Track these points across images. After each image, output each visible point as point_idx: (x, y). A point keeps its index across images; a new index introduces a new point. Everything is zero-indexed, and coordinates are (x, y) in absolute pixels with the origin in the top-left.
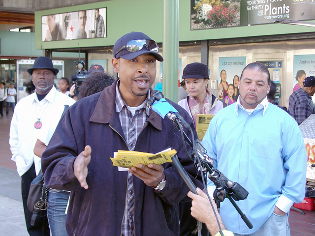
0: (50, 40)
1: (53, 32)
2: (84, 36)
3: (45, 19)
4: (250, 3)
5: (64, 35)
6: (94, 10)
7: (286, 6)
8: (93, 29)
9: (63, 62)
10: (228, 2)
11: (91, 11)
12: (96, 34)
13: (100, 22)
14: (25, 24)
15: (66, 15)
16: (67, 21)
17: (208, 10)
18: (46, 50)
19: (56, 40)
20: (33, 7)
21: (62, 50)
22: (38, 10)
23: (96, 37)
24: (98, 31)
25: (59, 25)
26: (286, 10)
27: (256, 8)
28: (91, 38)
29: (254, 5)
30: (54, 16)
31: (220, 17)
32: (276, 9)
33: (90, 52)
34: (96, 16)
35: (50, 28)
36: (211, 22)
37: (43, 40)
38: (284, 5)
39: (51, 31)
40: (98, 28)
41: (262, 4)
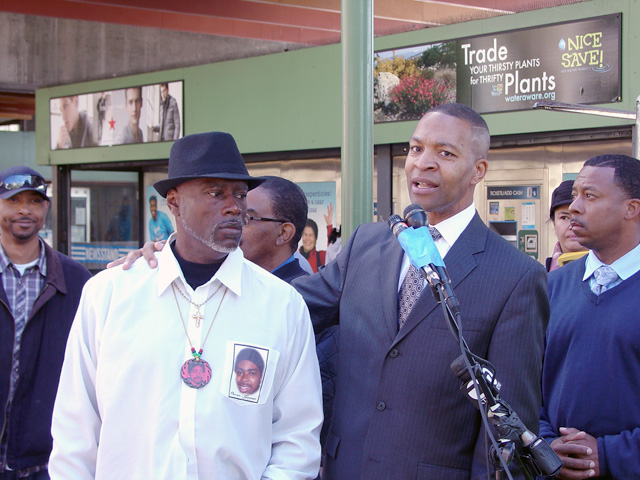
0: (67, 147)
1: (73, 130)
2: (137, 138)
3: (56, 105)
4: (476, 70)
5: (95, 136)
6: (157, 87)
7: (548, 76)
8: (157, 123)
9: (88, 191)
10: (431, 68)
11: (151, 87)
12: (163, 133)
13: (170, 110)
14: (8, 114)
15: (99, 95)
16: (102, 108)
17: (391, 85)
18: (59, 166)
19: (79, 147)
20: (30, 81)
21: (91, 166)
22: (41, 87)
23: (162, 140)
24: (167, 127)
25: (85, 116)
26: (548, 84)
27: (488, 79)
28: (153, 142)
29: (484, 74)
30: (75, 98)
31: (416, 98)
32: (528, 81)
33: (148, 171)
34: (161, 98)
35: (67, 123)
36: (398, 109)
37: (54, 147)
38: (545, 74)
39: (70, 129)
40: (167, 121)
41: (500, 72)
